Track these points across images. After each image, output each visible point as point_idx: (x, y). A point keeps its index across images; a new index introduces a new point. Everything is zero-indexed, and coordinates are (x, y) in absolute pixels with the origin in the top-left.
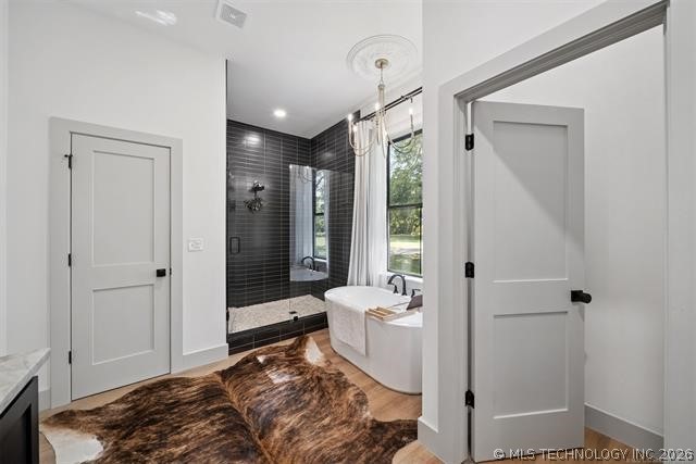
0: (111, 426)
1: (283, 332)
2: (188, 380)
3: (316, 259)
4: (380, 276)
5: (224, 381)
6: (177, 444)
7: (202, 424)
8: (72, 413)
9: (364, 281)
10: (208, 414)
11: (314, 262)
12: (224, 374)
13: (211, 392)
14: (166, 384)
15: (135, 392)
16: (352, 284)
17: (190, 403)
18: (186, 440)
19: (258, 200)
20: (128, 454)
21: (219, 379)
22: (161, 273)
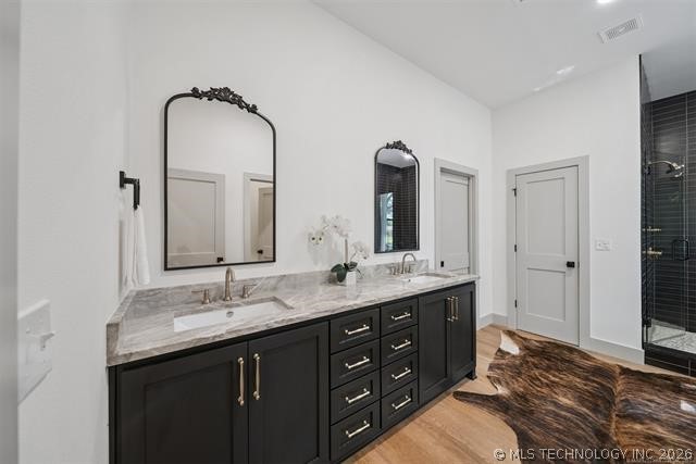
0: (527, 348)
2: (589, 356)
5: (620, 374)
6: (554, 376)
7: (578, 380)
8: (514, 334)
10: (587, 379)
12: (625, 371)
13: (602, 372)
14: (571, 350)
15: (549, 343)
17: (580, 367)
18: (561, 379)
20: (528, 362)
21: (618, 371)
22: (570, 265)
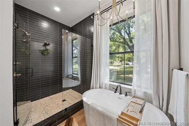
1: (58, 119)
3: (74, 75)
4: (106, 84)
9: (98, 86)
11: (73, 76)
16: (93, 88)
19: (47, 50)
